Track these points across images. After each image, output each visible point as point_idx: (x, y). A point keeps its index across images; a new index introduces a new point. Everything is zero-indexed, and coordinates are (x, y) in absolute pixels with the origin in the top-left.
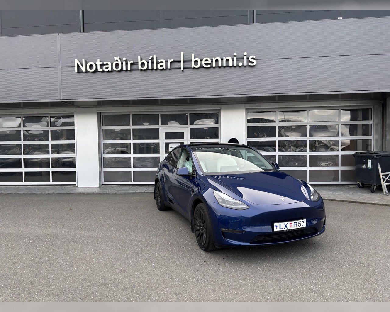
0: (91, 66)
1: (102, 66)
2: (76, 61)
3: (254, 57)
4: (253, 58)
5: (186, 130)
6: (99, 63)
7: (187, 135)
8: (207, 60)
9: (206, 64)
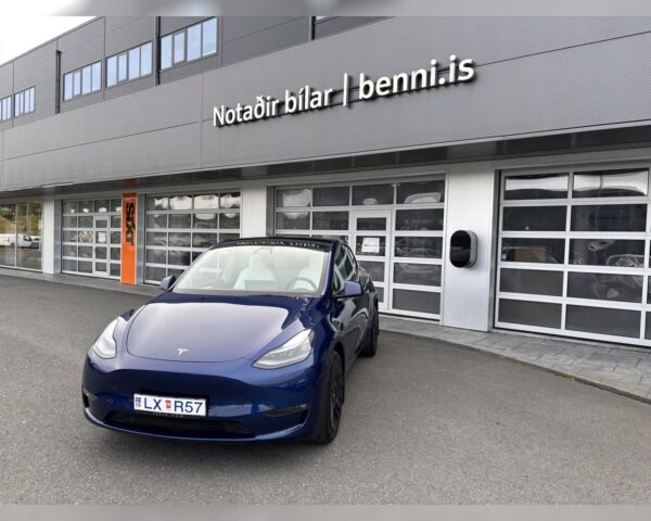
0: (231, 115)
1: (242, 112)
2: (216, 110)
3: (469, 61)
4: (467, 65)
5: (388, 213)
6: (239, 109)
7: (391, 223)
8: (384, 82)
9: (383, 89)
